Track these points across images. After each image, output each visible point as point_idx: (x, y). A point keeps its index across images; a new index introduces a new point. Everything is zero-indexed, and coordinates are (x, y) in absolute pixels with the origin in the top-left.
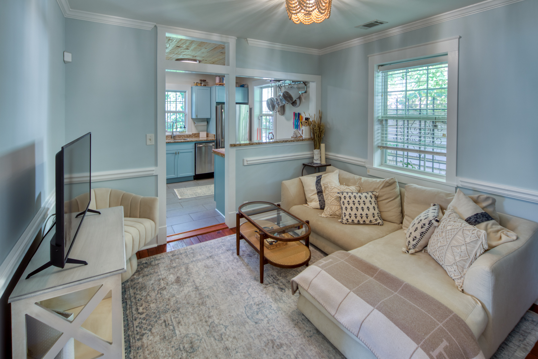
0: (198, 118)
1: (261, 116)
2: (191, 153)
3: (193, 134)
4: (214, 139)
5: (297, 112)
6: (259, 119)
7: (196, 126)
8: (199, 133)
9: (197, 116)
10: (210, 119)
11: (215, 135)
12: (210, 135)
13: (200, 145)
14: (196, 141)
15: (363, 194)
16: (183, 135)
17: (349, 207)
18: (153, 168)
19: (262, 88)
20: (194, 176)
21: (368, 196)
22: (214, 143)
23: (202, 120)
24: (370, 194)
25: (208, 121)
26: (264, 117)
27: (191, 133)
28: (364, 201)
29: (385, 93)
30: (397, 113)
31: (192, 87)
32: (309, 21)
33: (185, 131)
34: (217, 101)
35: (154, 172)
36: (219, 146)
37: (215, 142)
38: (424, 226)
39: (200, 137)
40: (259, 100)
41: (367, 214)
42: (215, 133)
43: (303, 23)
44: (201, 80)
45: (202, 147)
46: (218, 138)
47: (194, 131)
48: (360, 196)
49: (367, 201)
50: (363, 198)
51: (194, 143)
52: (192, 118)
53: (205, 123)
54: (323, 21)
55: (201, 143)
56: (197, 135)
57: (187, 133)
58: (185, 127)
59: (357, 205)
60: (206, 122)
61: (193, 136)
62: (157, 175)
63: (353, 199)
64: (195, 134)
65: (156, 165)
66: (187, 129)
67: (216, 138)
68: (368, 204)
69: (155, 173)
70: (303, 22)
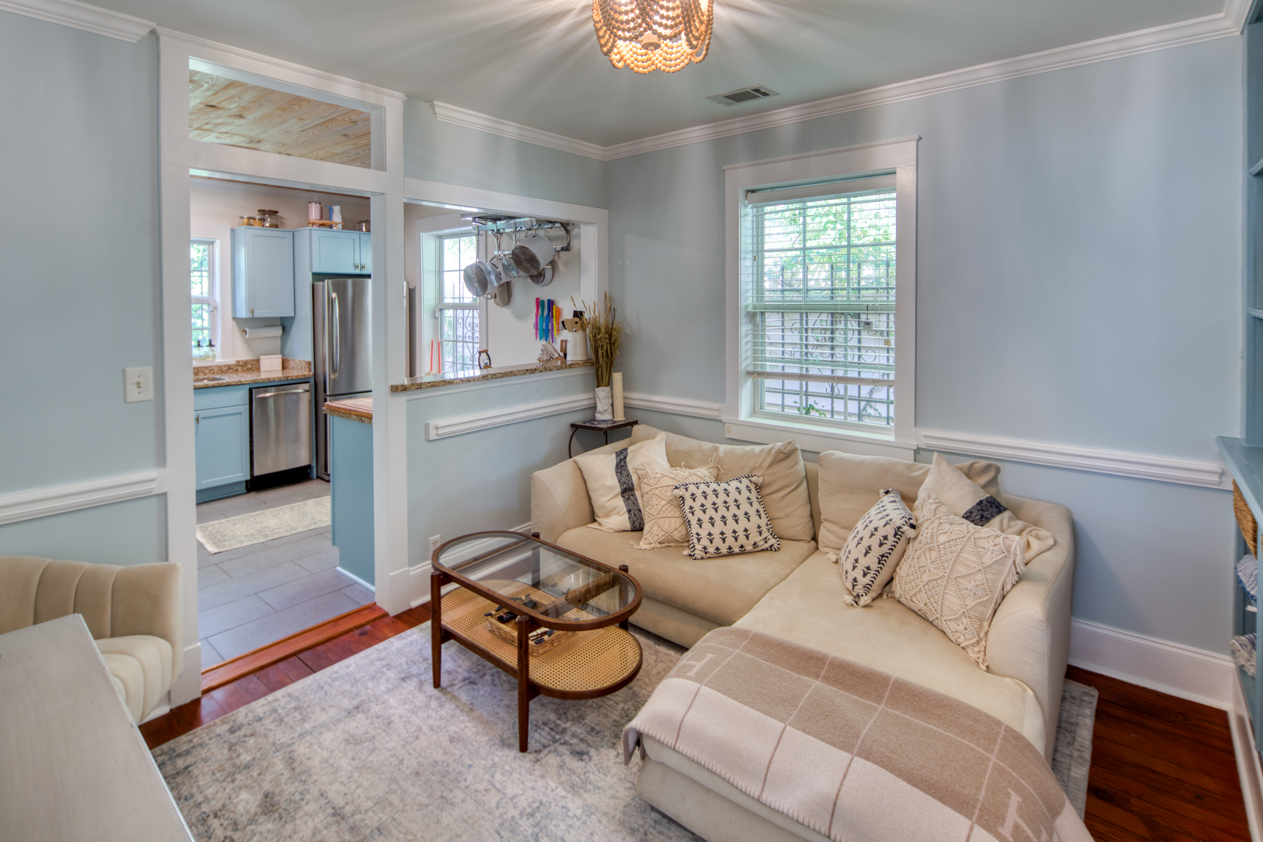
0: (256, 316)
1: (441, 310)
2: (239, 416)
3: (239, 362)
4: (307, 373)
5: (545, 298)
6: (436, 318)
7: (246, 341)
8: (258, 360)
9: (252, 312)
10: (292, 319)
11: (309, 363)
12: (292, 364)
13: (267, 392)
14: (255, 382)
15: (731, 483)
16: (206, 368)
17: (705, 518)
18: (151, 473)
19: (441, 238)
20: (247, 482)
21: (743, 487)
22: (306, 386)
23: (268, 322)
24: (745, 482)
25: (285, 324)
26: (449, 313)
27: (231, 361)
28: (736, 501)
29: (759, 254)
30: (783, 297)
31: (233, 231)
32: (645, 64)
33: (214, 356)
34: (317, 270)
35: (153, 485)
36: (325, 392)
37: (312, 381)
38: (885, 541)
39: (262, 369)
40: (434, 269)
41: (746, 530)
42: (310, 358)
43: (632, 69)
44: (262, 212)
45: (267, 398)
46: (320, 371)
47: (244, 355)
48: (725, 490)
49: (742, 499)
50: (733, 494)
51: (247, 387)
52: (234, 319)
53: (278, 332)
54: (683, 68)
55: (265, 387)
56: (254, 365)
57: (219, 361)
58: (211, 345)
59: (722, 511)
60: (280, 328)
61: (240, 369)
62: (165, 494)
63: (712, 498)
64: (246, 363)
65: (161, 459)
66: (218, 349)
67: (312, 372)
68: (745, 507)
69: (156, 488)
70: (632, 65)
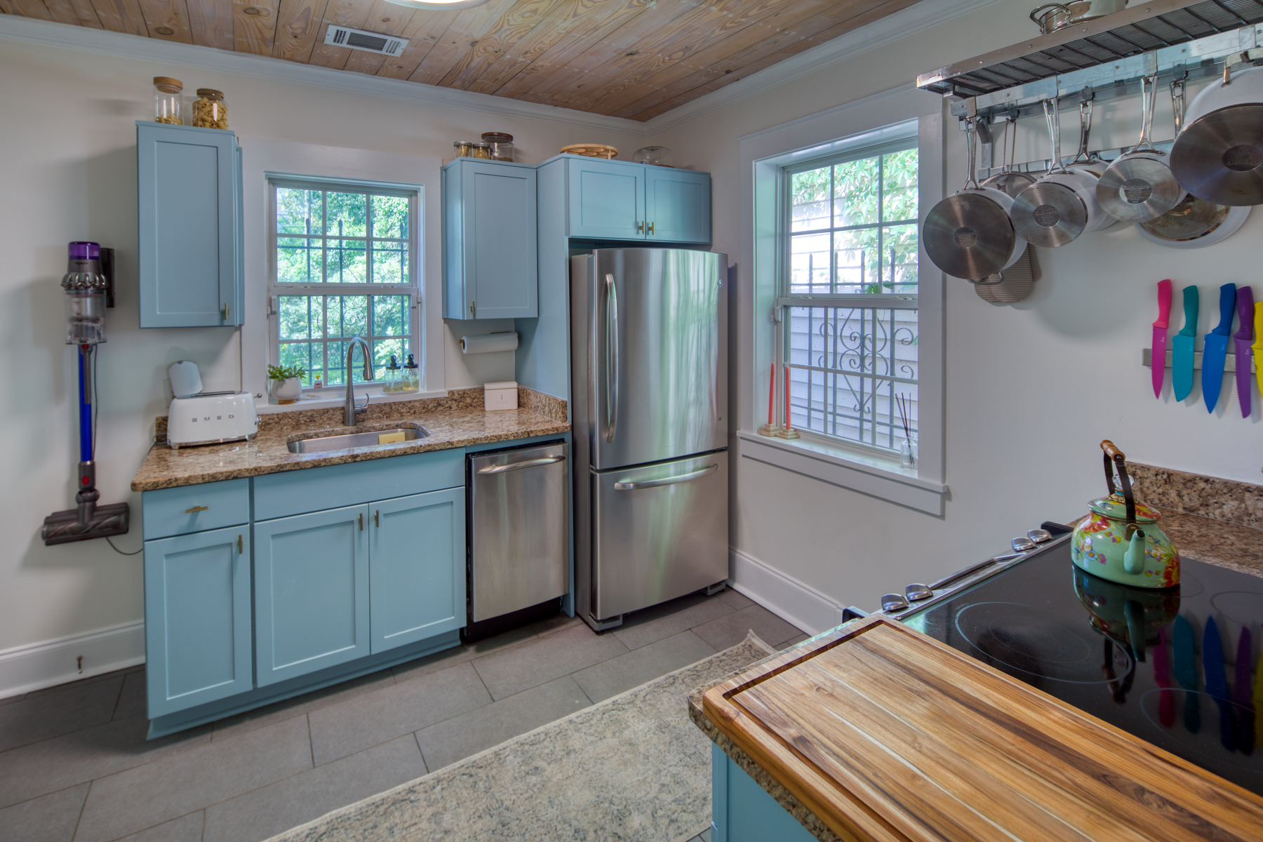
0: (478, 317)
1: (786, 308)
2: (448, 508)
3: (452, 393)
4: (558, 423)
6: (776, 322)
7: (464, 358)
8: (482, 390)
9: (473, 310)
10: (533, 322)
11: (564, 405)
12: (533, 400)
13: (493, 462)
14: (475, 442)
16: (403, 404)
19: (786, 171)
20: (462, 630)
22: (558, 450)
23: (497, 328)
25: (522, 330)
26: (796, 312)
27: (441, 392)
31: (444, 168)
33: (416, 384)
34: (579, 232)
36: (592, 461)
37: (568, 438)
39: (488, 407)
40: (772, 229)
42: (564, 396)
44: (489, 137)
45: (496, 474)
46: (582, 420)
47: (460, 382)
51: (463, 452)
52: (447, 320)
53: (511, 343)
55: (492, 451)
56: (470, 401)
57: (424, 392)
58: (412, 365)
60: (515, 337)
61: (454, 406)
64: (463, 394)
66: (421, 372)
67: (568, 424)
